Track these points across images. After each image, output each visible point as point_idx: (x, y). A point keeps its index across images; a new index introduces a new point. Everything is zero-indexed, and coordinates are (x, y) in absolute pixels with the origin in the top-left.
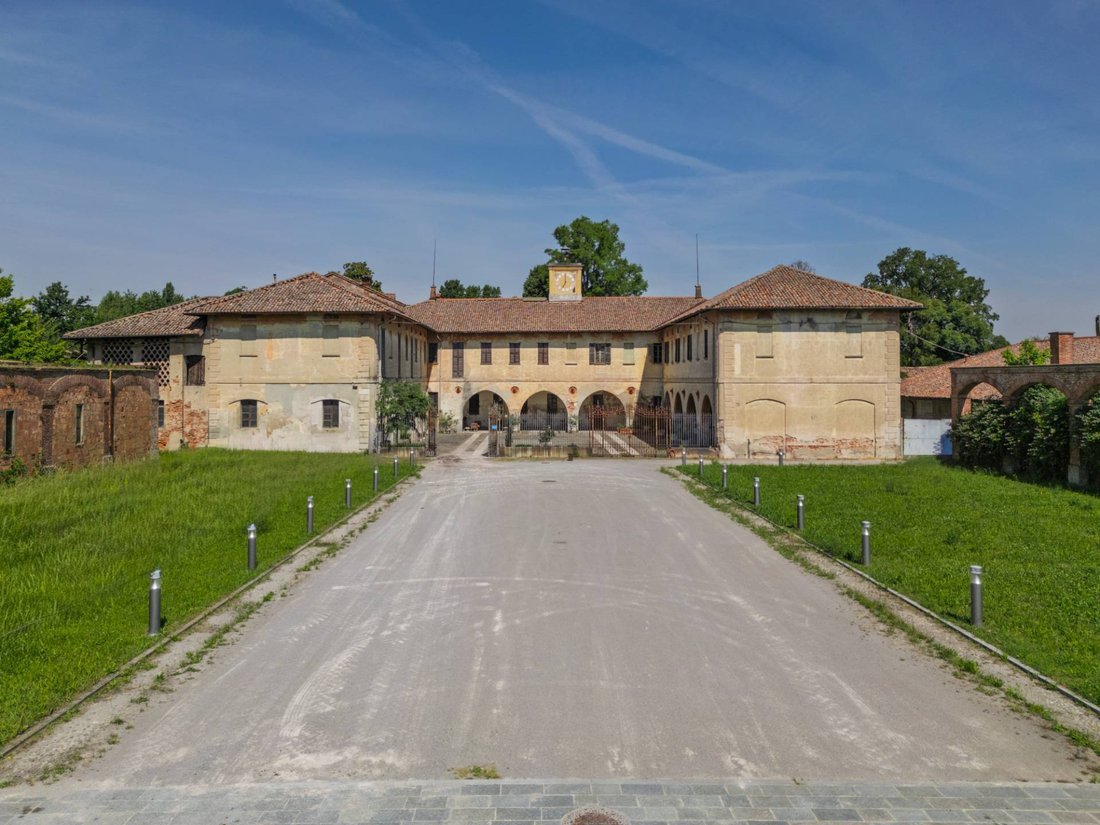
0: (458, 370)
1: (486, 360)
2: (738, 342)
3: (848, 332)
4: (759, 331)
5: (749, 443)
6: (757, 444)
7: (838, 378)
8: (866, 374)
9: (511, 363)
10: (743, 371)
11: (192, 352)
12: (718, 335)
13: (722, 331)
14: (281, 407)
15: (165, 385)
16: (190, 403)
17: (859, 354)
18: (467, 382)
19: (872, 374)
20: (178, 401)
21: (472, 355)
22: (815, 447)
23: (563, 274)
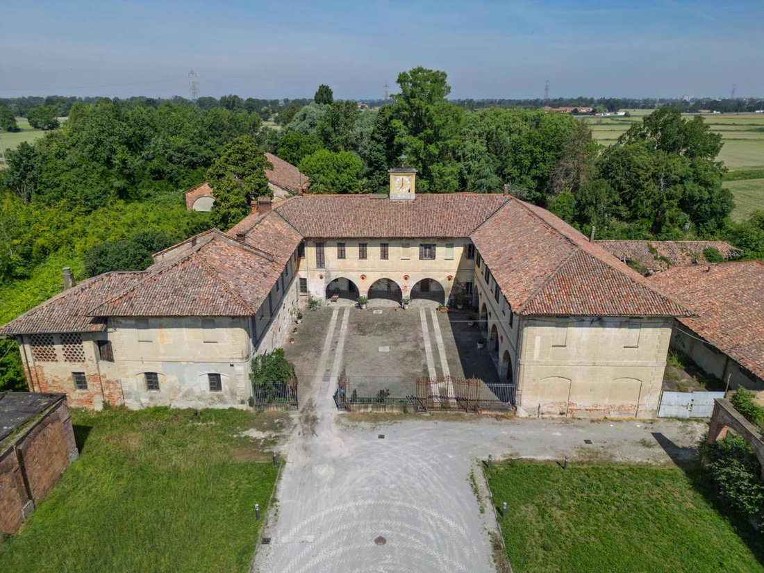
0: (321, 263)
1: (342, 255)
2: (539, 335)
3: (629, 328)
4: (557, 326)
5: (539, 407)
6: (545, 407)
7: (617, 362)
8: (639, 359)
9: (360, 258)
10: (541, 356)
11: (101, 338)
12: (522, 329)
13: (526, 326)
14: (176, 378)
15: (83, 361)
16: (105, 374)
17: (636, 344)
18: (328, 272)
19: (644, 360)
20: (96, 374)
21: (331, 252)
22: (590, 410)
23: (401, 177)
